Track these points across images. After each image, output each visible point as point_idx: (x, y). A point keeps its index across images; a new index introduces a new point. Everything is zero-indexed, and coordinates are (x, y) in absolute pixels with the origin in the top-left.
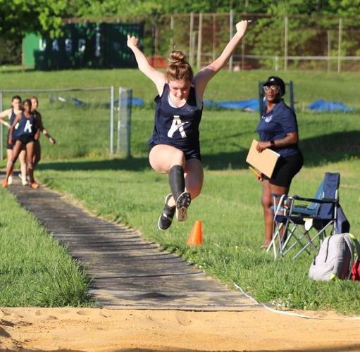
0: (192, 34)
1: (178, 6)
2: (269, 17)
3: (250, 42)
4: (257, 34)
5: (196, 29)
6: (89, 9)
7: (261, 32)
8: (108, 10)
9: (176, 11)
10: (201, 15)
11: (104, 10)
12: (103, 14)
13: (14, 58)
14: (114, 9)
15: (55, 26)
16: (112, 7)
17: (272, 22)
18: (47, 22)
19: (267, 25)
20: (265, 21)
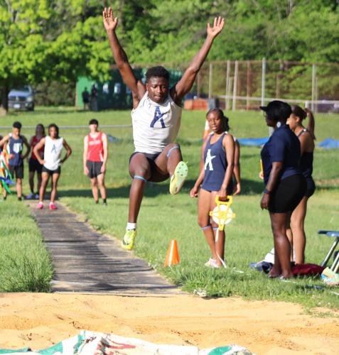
0: (229, 79)
1: (220, 55)
2: (303, 65)
3: (284, 87)
4: (290, 80)
5: (232, 75)
6: (140, 56)
7: (295, 78)
8: (157, 58)
9: (218, 58)
10: (237, 63)
11: (153, 57)
12: (152, 61)
13: (69, 100)
14: (162, 57)
15: (104, 70)
16: (160, 55)
17: (305, 70)
18: (97, 67)
19: (301, 72)
20: (299, 68)
